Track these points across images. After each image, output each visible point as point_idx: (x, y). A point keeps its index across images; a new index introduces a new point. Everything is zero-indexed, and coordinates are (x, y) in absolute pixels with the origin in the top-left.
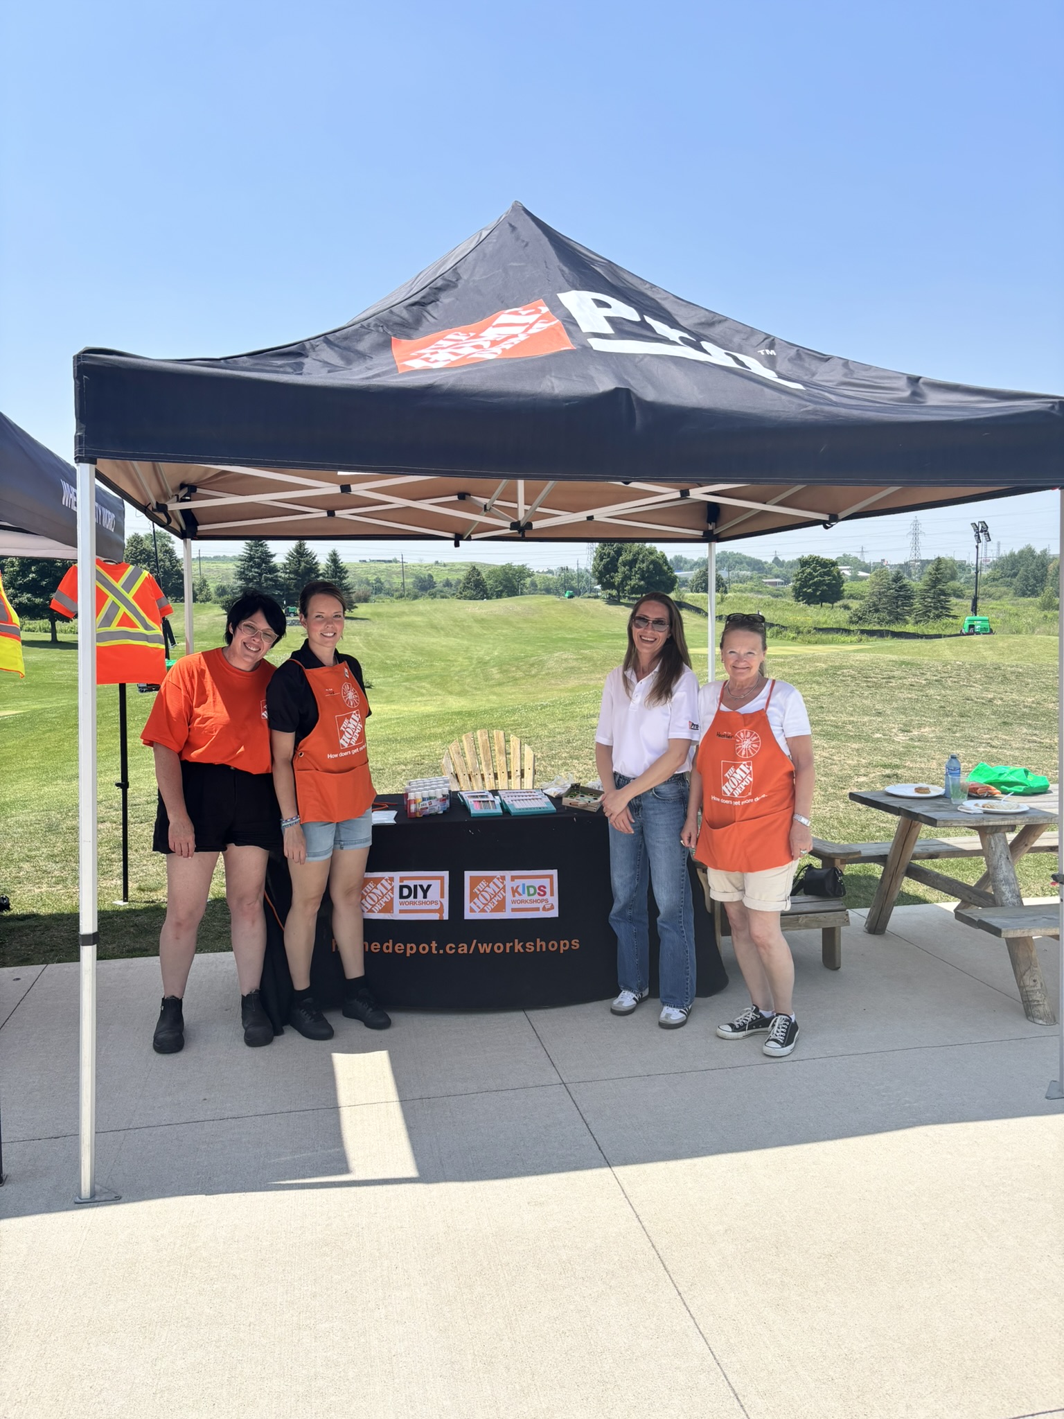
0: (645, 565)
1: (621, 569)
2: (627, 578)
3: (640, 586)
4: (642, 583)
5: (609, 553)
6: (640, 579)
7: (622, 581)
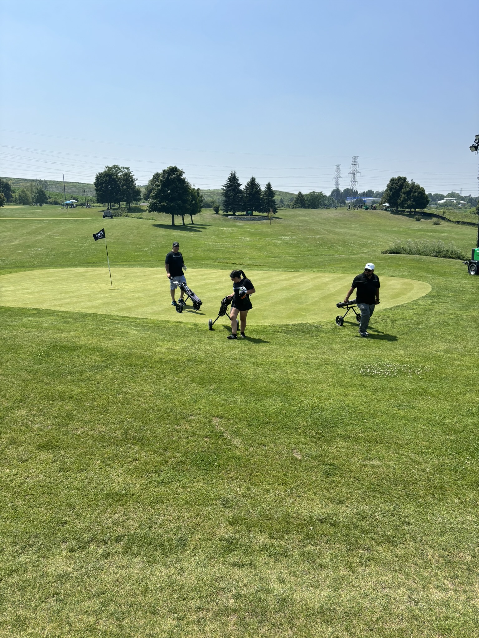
0: (416, 194)
1: (403, 196)
2: (405, 200)
3: (413, 205)
4: (414, 203)
5: (396, 187)
6: (413, 201)
7: (402, 202)
